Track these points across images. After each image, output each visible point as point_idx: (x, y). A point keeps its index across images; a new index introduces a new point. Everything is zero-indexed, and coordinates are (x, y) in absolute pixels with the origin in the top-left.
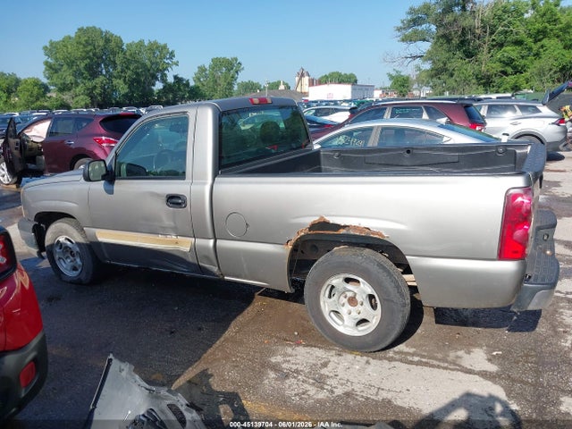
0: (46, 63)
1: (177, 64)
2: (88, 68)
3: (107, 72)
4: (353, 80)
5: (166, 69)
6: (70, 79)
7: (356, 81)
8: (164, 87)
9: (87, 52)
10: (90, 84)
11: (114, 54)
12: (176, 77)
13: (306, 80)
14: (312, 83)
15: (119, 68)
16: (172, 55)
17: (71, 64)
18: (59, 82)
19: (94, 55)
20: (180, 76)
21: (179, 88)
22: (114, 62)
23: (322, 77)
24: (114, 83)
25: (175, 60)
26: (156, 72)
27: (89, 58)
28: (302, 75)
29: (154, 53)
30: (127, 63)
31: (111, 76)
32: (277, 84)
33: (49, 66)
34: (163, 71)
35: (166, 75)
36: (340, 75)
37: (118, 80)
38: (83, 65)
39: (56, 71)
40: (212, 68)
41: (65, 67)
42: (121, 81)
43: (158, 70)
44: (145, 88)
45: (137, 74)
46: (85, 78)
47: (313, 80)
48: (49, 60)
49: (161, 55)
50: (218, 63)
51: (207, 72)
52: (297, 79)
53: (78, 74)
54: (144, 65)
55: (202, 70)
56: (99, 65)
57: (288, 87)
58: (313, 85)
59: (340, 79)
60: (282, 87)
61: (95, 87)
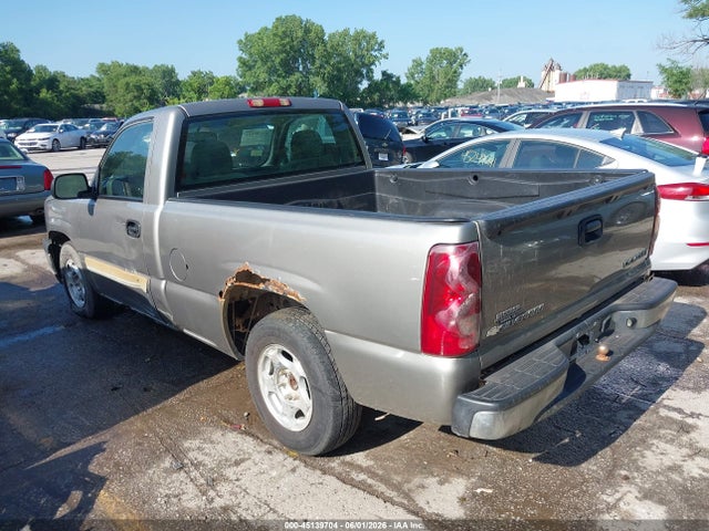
0: (240, 59)
1: (386, 57)
2: (284, 63)
3: (304, 68)
4: (624, 74)
5: (373, 63)
6: (263, 77)
7: (629, 76)
8: (370, 85)
9: (284, 46)
10: (284, 83)
11: (314, 46)
12: (384, 73)
13: (555, 75)
14: (564, 78)
15: (318, 63)
16: (381, 45)
17: (266, 59)
18: (252, 80)
19: (291, 48)
20: (389, 72)
21: (387, 87)
22: (313, 56)
23: (580, 71)
24: (311, 80)
25: (384, 52)
26: (360, 67)
27: (285, 52)
28: (551, 69)
29: (360, 44)
30: (327, 56)
31: (309, 72)
32: (516, 81)
33: (243, 63)
34: (369, 66)
35: (372, 71)
36: (606, 68)
37: (316, 78)
38: (278, 60)
39: (250, 68)
40: (431, 61)
41: (259, 64)
42: (318, 79)
43: (364, 65)
44: (346, 87)
45: (339, 70)
46: (279, 76)
47: (566, 75)
48: (243, 56)
49: (368, 44)
50: (437, 55)
51: (424, 66)
52: (544, 73)
53: (272, 71)
54: (347, 59)
55: (418, 63)
56: (296, 60)
57: (530, 84)
58: (565, 81)
59: (604, 73)
60: (522, 84)
61: (290, 86)
